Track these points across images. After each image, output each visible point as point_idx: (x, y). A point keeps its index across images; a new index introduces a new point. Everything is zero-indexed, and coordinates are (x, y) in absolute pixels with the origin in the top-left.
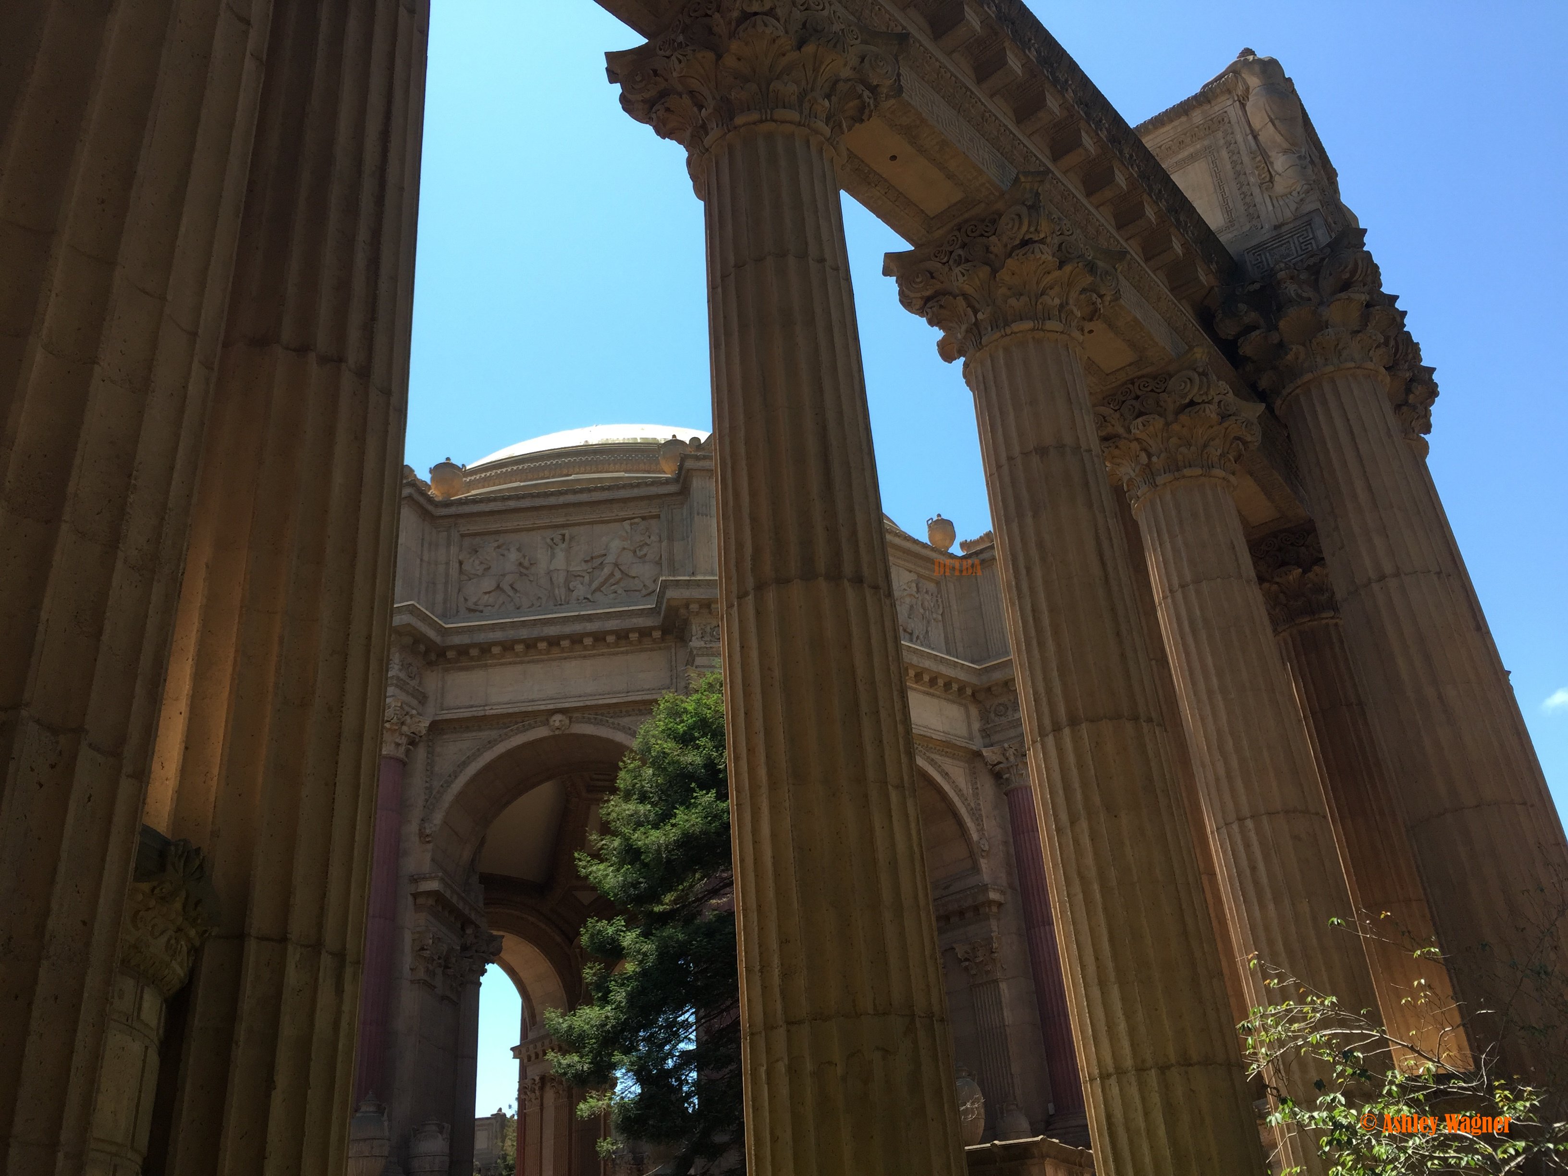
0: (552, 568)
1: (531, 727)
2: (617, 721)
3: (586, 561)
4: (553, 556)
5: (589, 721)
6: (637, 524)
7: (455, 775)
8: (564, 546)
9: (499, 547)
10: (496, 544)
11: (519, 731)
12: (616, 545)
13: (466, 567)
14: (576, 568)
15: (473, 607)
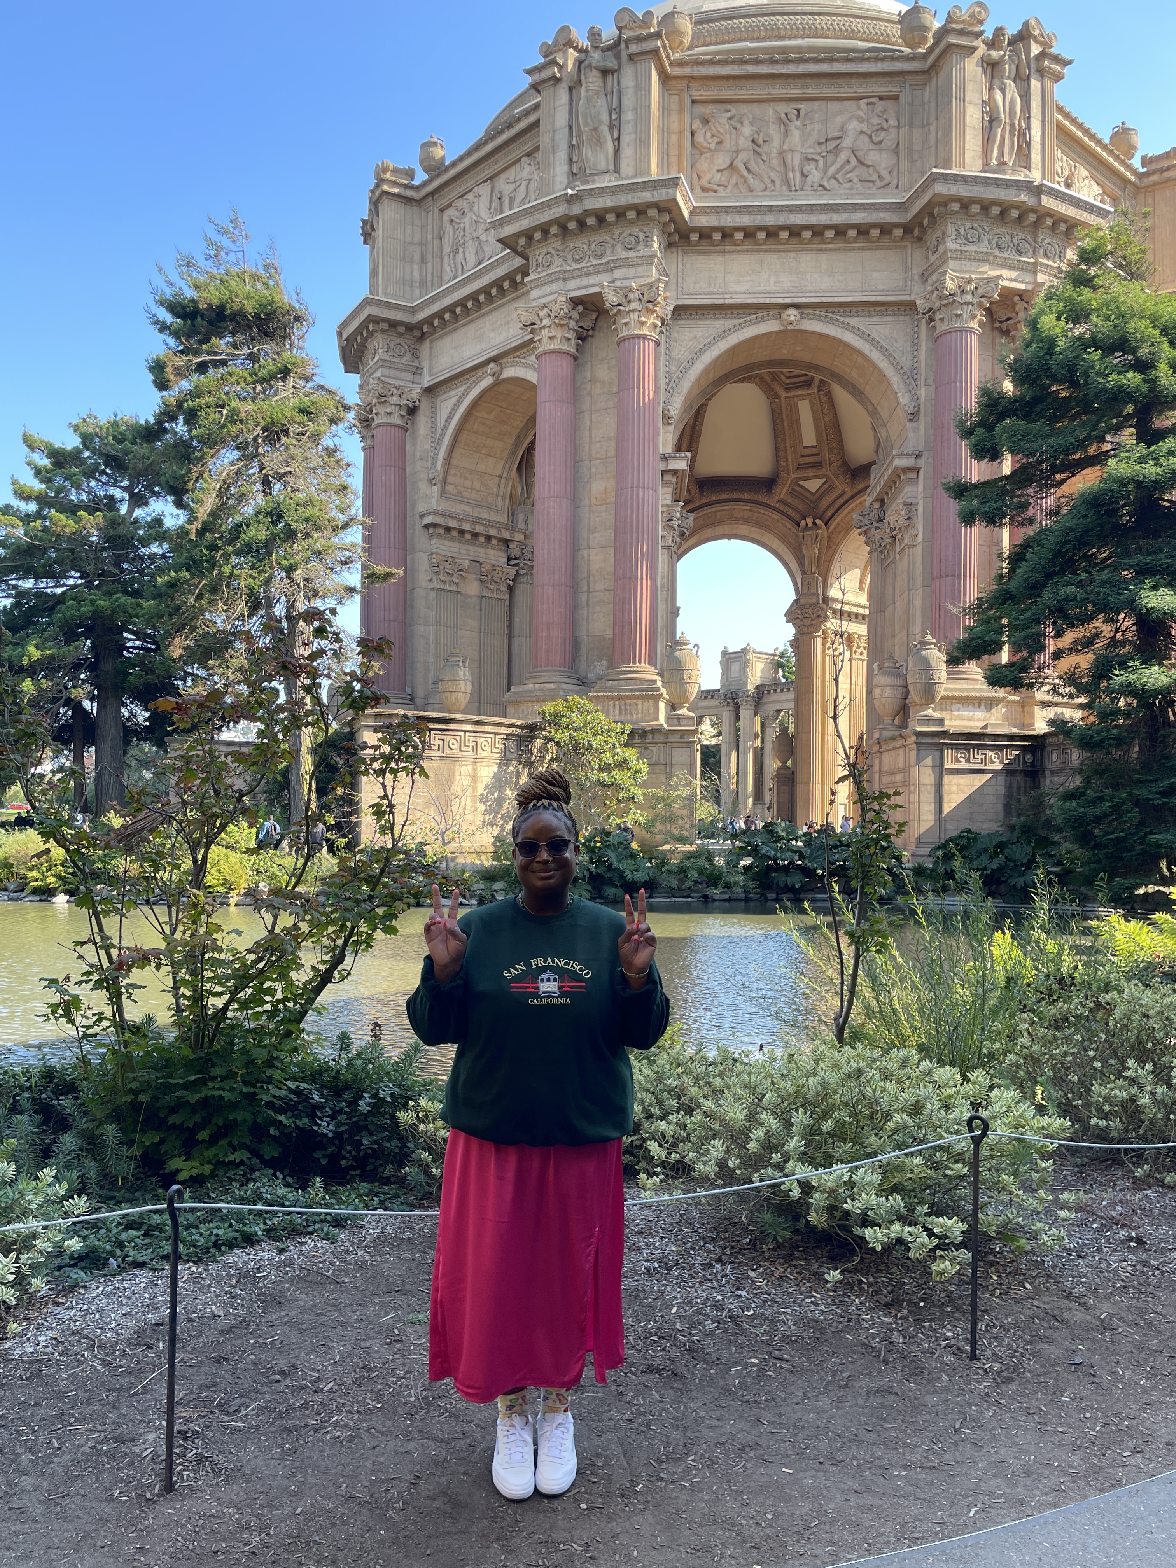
0: (785, 147)
1: (763, 319)
2: (846, 320)
3: (820, 143)
4: (787, 133)
5: (819, 318)
6: (873, 104)
7: (691, 362)
8: (798, 123)
9: (730, 118)
10: (729, 115)
11: (752, 323)
12: (853, 126)
13: (699, 138)
14: (810, 151)
15: (707, 185)
